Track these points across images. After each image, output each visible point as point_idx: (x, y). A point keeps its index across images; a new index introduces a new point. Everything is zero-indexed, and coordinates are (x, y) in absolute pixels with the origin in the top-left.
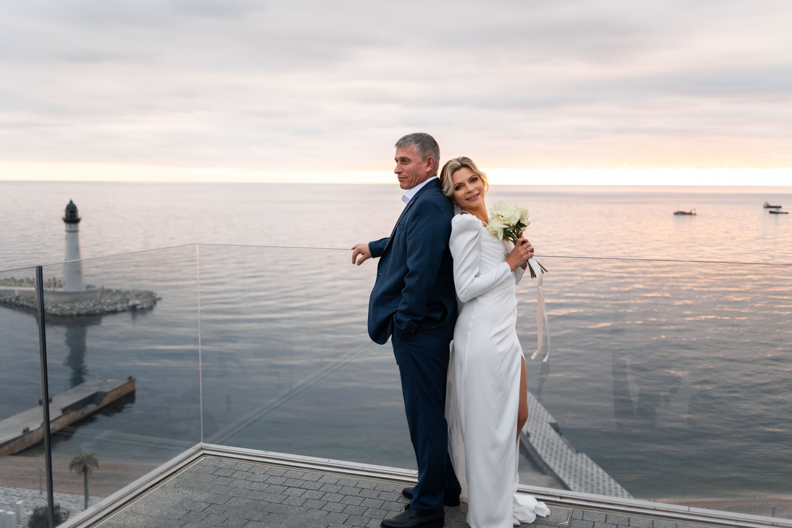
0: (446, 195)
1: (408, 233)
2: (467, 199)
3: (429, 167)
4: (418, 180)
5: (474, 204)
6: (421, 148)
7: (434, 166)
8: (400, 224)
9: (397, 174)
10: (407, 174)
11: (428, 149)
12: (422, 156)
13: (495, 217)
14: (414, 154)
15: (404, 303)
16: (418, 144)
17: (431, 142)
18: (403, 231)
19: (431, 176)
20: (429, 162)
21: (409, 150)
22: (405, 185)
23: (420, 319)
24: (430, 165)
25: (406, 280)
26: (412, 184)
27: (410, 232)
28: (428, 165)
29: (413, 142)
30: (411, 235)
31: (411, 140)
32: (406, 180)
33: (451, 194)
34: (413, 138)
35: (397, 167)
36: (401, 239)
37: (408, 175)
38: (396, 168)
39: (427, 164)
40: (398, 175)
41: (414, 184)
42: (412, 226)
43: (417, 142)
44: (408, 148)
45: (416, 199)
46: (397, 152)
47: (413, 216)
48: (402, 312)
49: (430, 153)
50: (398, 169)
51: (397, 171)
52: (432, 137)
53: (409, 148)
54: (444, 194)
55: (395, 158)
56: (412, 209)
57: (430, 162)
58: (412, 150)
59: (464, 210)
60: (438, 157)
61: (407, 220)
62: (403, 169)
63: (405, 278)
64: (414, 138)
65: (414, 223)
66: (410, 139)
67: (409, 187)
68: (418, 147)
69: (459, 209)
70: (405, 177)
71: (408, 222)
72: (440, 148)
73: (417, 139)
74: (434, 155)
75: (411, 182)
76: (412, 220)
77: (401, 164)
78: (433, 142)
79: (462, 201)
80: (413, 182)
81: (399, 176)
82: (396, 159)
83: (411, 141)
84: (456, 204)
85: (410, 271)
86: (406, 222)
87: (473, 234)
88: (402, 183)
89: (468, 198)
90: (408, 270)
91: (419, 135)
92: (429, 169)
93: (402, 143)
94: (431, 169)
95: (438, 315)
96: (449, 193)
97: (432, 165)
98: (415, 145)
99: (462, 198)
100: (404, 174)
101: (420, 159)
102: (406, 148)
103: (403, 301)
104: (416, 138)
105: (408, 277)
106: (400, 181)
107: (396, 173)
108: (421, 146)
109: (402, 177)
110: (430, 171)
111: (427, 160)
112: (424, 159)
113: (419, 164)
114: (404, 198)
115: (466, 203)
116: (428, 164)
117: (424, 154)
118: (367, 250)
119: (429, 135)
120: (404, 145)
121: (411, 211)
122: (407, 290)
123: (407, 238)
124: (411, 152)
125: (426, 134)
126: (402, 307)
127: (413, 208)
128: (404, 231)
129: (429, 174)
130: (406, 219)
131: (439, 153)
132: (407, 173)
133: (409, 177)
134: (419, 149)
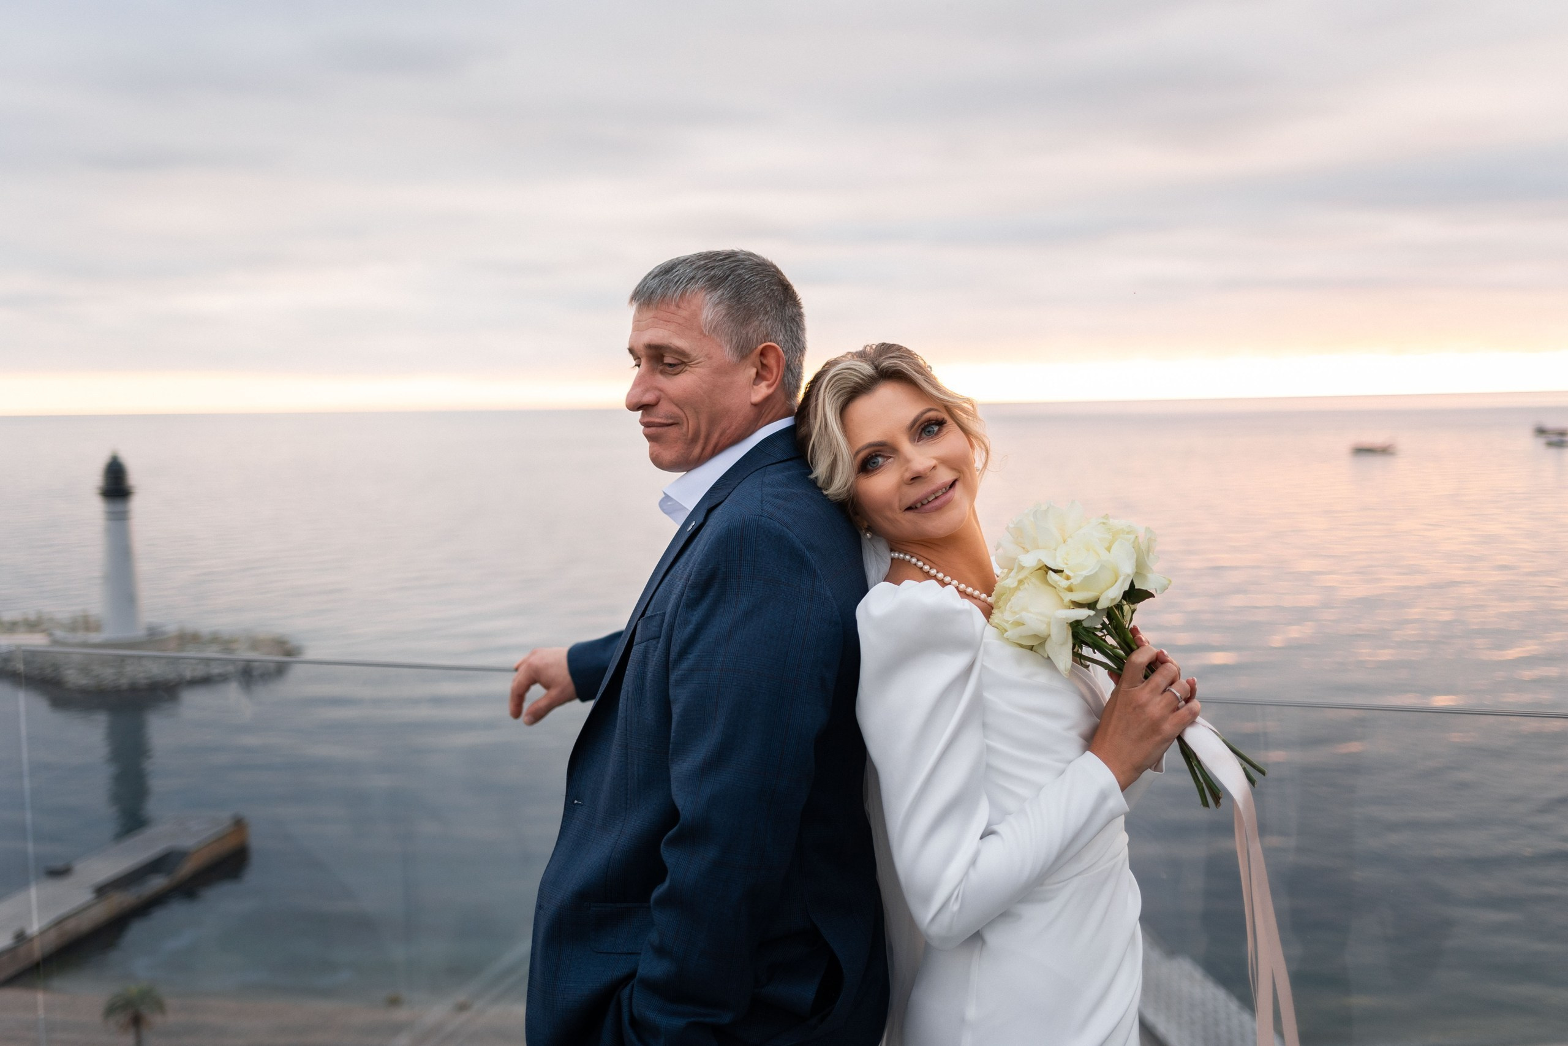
0: (825, 493)
1: (674, 650)
2: (909, 505)
3: (764, 384)
4: (721, 435)
5: (936, 524)
6: (729, 307)
7: (782, 380)
8: (649, 613)
9: (640, 412)
10: (676, 410)
11: (758, 313)
12: (734, 342)
13: (1026, 578)
14: (702, 333)
15: (660, 951)
16: (720, 292)
17: (770, 284)
18: (658, 642)
19: (767, 420)
20: (763, 366)
21: (684, 313)
22: (668, 455)
23: (726, 1018)
24: (768, 376)
25: (669, 856)
26: (697, 450)
27: (683, 653)
28: (759, 377)
29: (701, 283)
30: (685, 665)
31: (691, 275)
32: (673, 432)
33: (849, 490)
34: (699, 268)
35: (636, 384)
36: (649, 675)
37: (681, 414)
38: (633, 389)
39: (754, 371)
40: (643, 414)
41: (703, 449)
42: (690, 628)
43: (714, 283)
44: (678, 306)
45: (710, 511)
46: (637, 328)
47: (694, 586)
48: (652, 987)
49: (764, 324)
50: (639, 390)
51: (635, 400)
52: (775, 267)
53: (682, 306)
54: (820, 489)
55: (628, 347)
56: (691, 556)
57: (765, 362)
58: (695, 315)
59: (900, 552)
60: (797, 346)
61: (673, 599)
62: (661, 390)
63: (662, 845)
64: (705, 267)
65: (696, 617)
66: (689, 271)
67: (686, 464)
68: (719, 303)
69: (882, 547)
70: (670, 421)
71: (676, 611)
72: (806, 310)
73: (717, 272)
74: (781, 337)
75: (694, 440)
76: (692, 604)
77: (652, 371)
78: (780, 288)
79: (889, 514)
80: (701, 442)
81: (647, 419)
82: (631, 351)
83: (693, 278)
84: (869, 529)
85: (682, 817)
86: (670, 608)
87: (954, 663)
88: (657, 448)
89: (916, 503)
90: (671, 815)
91: (724, 259)
92: (762, 391)
93: (656, 288)
94: (771, 390)
95: (805, 992)
96: (838, 487)
97: (775, 371)
98: (708, 297)
99: (889, 505)
100: (665, 410)
101: (726, 353)
102: (673, 308)
103: (654, 937)
104: (713, 268)
105: (675, 842)
106: (650, 438)
107: (634, 407)
108: (730, 298)
109: (658, 420)
110: (768, 399)
111: (754, 356)
112: (743, 352)
113: (721, 370)
114: (667, 504)
115: (907, 523)
116: (757, 373)
117: (744, 332)
118: (561, 672)
119: (764, 260)
120: (664, 296)
121: (686, 564)
122: (669, 901)
123: (673, 677)
124: (689, 325)
125: (754, 255)
126: (653, 968)
127: (695, 548)
128: (661, 644)
129: (762, 412)
130: (670, 592)
131: (803, 330)
132: (677, 405)
133: (685, 419)
134: (724, 312)
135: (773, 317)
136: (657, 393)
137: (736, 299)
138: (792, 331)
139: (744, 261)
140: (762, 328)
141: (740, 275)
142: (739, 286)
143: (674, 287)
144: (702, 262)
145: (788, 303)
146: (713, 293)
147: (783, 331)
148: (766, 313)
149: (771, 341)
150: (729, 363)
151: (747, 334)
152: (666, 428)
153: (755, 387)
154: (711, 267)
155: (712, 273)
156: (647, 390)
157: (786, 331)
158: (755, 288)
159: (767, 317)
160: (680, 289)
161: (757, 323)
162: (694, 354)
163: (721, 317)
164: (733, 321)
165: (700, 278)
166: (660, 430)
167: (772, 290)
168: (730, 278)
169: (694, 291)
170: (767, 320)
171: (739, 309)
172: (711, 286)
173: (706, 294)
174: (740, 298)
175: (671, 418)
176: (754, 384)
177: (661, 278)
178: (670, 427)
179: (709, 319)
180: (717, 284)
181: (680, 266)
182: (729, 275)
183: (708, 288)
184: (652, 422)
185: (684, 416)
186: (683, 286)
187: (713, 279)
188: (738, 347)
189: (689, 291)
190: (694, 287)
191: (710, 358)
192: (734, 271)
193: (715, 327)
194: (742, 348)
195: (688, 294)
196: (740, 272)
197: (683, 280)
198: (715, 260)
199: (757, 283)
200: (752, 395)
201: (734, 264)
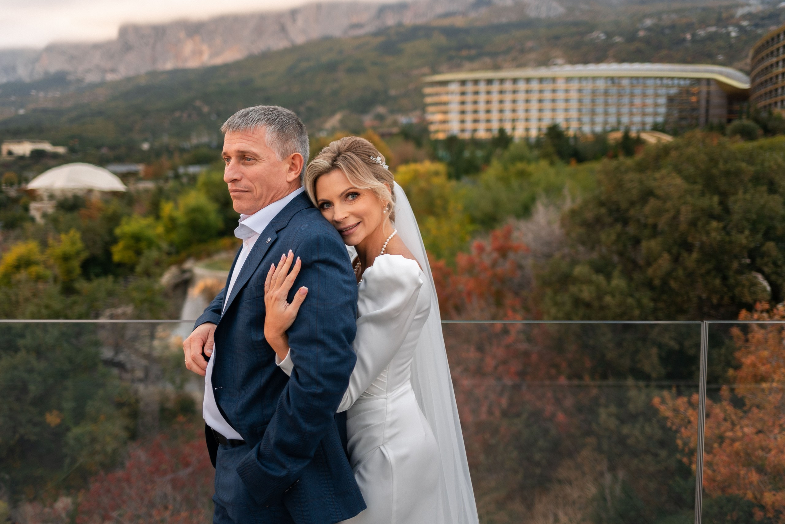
135: (298, 140)
136: (241, 175)
137: (282, 130)
138: (305, 147)
139: (282, 112)
140: (293, 145)
141: (282, 119)
142: (282, 124)
143: (250, 123)
144: (263, 111)
145: (303, 133)
146: (270, 127)
147: (301, 146)
148: (294, 138)
149: (296, 152)
150: (278, 161)
151: (286, 148)
152: (245, 193)
153: (289, 174)
154: (268, 114)
155: (269, 117)
156: (236, 173)
157: (303, 147)
158: (290, 125)
159: (295, 140)
160: (254, 124)
161: (291, 142)
162: (262, 156)
163: (275, 138)
164: (280, 141)
165: (263, 119)
166: (242, 194)
167: (296, 127)
168: (277, 120)
169: (261, 125)
170: (295, 141)
171: (283, 135)
172: (269, 123)
173: (266, 128)
174: (283, 130)
175: (247, 188)
176: (288, 173)
177: (242, 119)
178: (246, 193)
179: (269, 140)
180: (271, 123)
181: (252, 113)
182: (276, 119)
183: (268, 124)
184: (236, 189)
185: (254, 187)
186: (256, 122)
187: (269, 120)
188: (282, 153)
189: (258, 126)
190: (261, 124)
191: (269, 158)
192: (278, 117)
193: (272, 144)
194: (284, 154)
195: (258, 127)
196: (282, 117)
197: (255, 119)
198: (268, 111)
199: (290, 123)
200: (288, 177)
201: (278, 113)
